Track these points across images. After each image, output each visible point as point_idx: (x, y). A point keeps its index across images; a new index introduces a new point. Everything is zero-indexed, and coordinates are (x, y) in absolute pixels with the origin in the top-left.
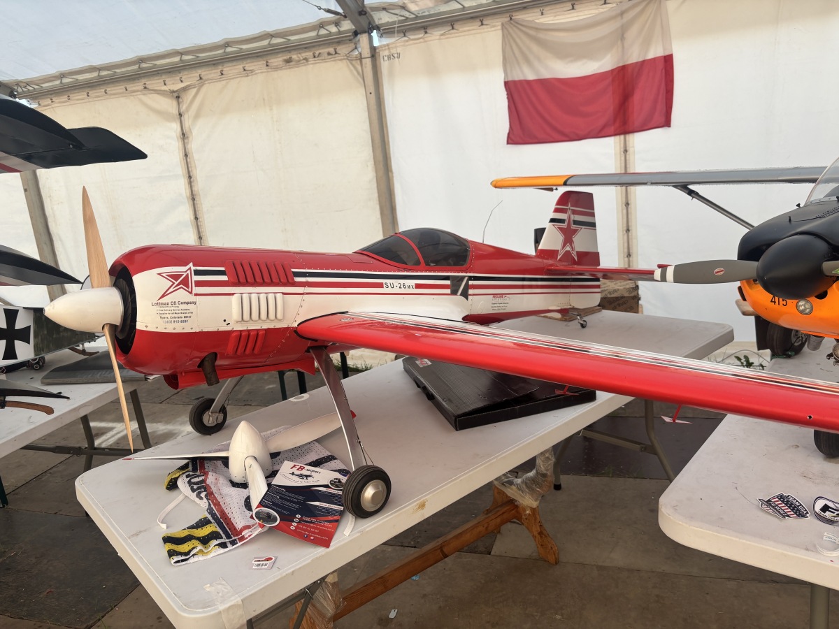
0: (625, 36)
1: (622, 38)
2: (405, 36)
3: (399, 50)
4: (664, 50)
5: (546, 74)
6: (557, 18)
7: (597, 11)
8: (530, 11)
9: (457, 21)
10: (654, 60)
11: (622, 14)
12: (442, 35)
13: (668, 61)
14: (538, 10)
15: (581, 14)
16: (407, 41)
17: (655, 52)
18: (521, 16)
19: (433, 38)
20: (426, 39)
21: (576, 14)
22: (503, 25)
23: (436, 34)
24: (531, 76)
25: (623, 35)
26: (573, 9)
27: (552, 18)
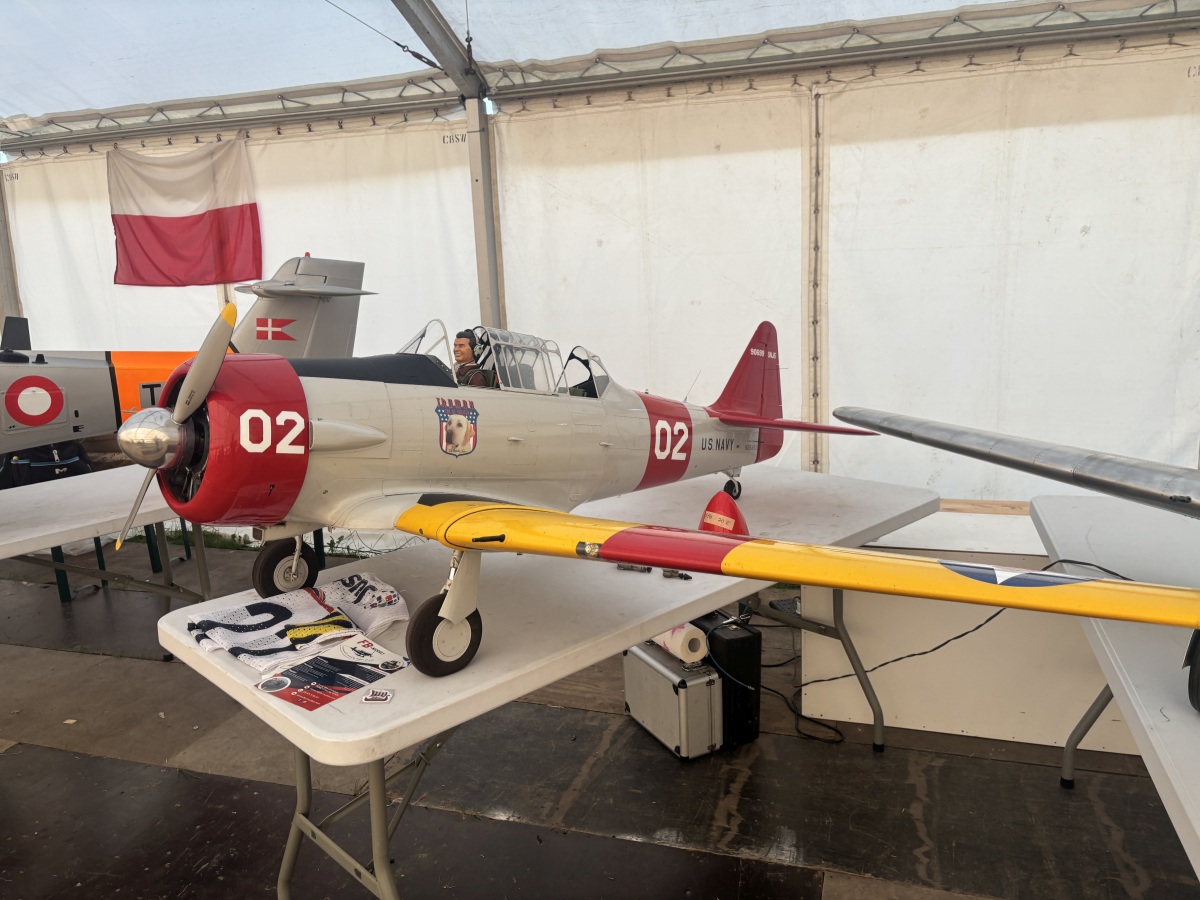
0: (217, 177)
1: (214, 180)
2: (24, 155)
3: (17, 171)
4: (249, 198)
5: (149, 212)
6: (157, 151)
7: (190, 149)
8: (132, 141)
9: (69, 144)
10: (242, 208)
11: (211, 154)
12: (56, 158)
13: (253, 209)
14: (139, 141)
15: (177, 150)
16: (25, 161)
17: (242, 200)
18: (126, 146)
19: (48, 160)
20: (44, 161)
21: (173, 150)
22: (108, 153)
23: (52, 154)
24: (137, 213)
25: (214, 176)
26: (170, 143)
27: (151, 151)
